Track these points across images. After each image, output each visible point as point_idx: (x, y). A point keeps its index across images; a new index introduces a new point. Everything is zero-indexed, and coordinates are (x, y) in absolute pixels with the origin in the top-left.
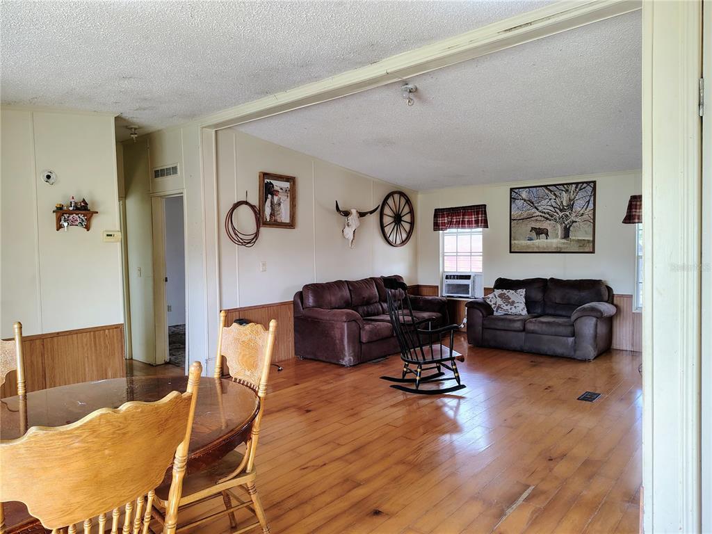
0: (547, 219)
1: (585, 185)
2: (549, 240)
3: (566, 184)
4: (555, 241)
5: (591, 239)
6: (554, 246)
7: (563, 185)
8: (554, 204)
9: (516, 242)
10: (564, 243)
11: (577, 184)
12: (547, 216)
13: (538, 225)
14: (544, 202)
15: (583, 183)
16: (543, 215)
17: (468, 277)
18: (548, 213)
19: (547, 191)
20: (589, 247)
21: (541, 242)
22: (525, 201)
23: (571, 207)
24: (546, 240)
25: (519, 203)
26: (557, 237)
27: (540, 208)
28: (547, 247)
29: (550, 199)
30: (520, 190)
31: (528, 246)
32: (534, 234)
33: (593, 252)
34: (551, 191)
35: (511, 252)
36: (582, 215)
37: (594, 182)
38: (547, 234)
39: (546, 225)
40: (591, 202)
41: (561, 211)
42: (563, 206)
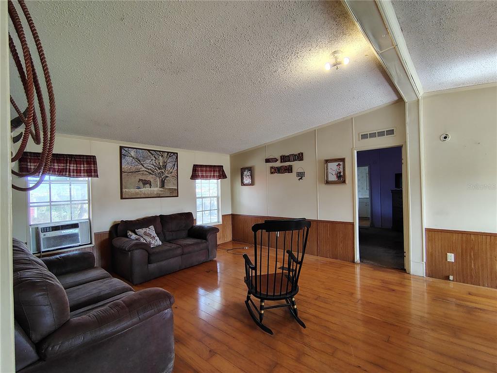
0: (150, 173)
1: (172, 154)
2: (152, 189)
3: (162, 151)
4: (156, 189)
5: (176, 188)
6: (155, 193)
7: (160, 151)
8: (154, 164)
9: (127, 190)
10: (161, 191)
11: (168, 153)
12: (150, 171)
13: (143, 178)
14: (148, 161)
15: (171, 153)
16: (147, 170)
17: (75, 226)
18: (151, 170)
19: (149, 154)
20: (175, 193)
21: (146, 190)
22: (133, 158)
23: (165, 167)
24: (150, 189)
25: (129, 159)
26: (157, 187)
27: (145, 166)
28: (151, 193)
29: (152, 160)
30: (129, 149)
31: (137, 194)
32: (141, 184)
33: (178, 196)
34: (152, 154)
35: (122, 198)
36: (171, 173)
37: (177, 153)
38: (150, 185)
39: (149, 178)
40: (176, 165)
41: (159, 169)
42: (160, 166)
